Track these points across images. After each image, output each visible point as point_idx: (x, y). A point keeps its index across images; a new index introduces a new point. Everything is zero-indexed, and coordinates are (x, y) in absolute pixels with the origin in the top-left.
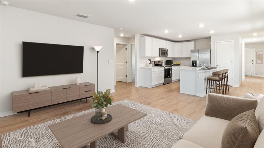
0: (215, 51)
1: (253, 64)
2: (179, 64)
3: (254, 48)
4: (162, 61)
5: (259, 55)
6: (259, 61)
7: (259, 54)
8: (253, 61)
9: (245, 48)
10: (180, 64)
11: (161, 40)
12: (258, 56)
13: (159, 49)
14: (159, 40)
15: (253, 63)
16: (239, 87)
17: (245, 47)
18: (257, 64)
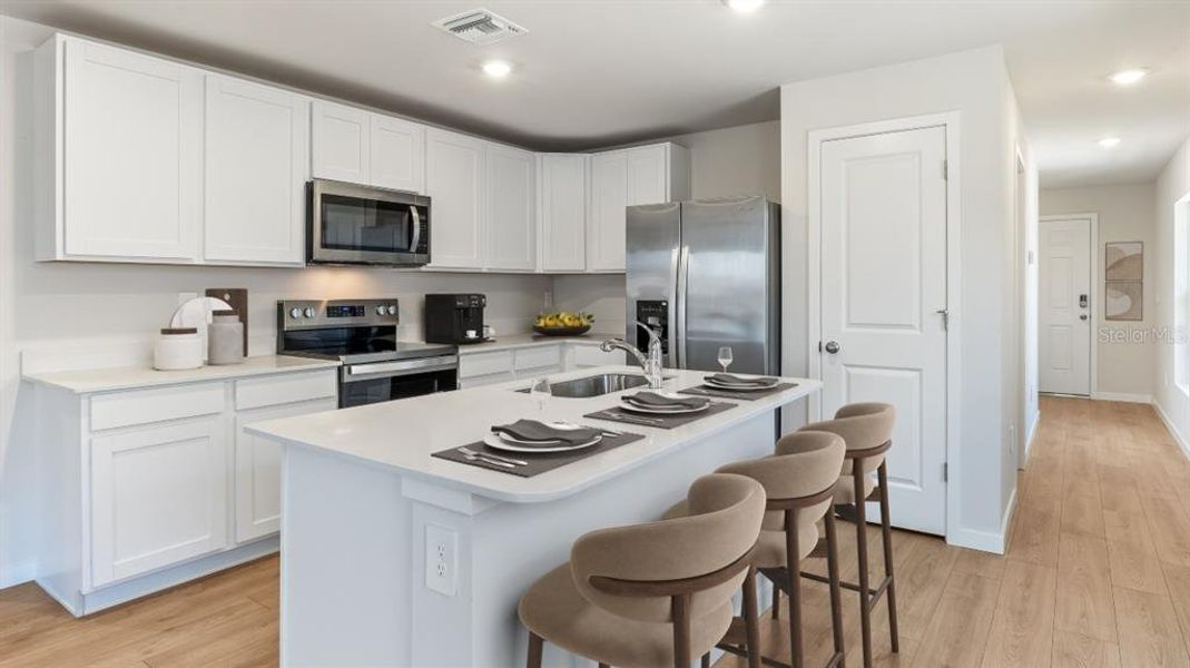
0: (807, 217)
1: (1084, 318)
2: (577, 323)
3: (1094, 217)
4: (394, 302)
5: (1119, 263)
6: (1122, 303)
7: (1122, 257)
8: (1083, 298)
9: (1040, 214)
10: (585, 322)
11: (326, 107)
12: (1112, 267)
13: (310, 188)
14: (311, 105)
15: (1085, 312)
16: (1000, 550)
17: (1042, 212)
18: (1107, 318)
